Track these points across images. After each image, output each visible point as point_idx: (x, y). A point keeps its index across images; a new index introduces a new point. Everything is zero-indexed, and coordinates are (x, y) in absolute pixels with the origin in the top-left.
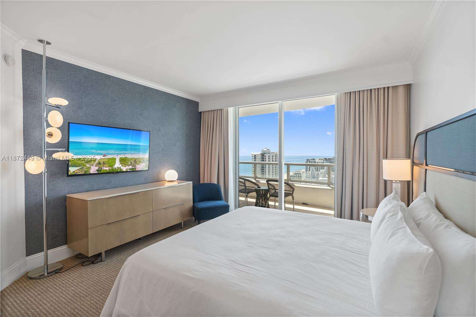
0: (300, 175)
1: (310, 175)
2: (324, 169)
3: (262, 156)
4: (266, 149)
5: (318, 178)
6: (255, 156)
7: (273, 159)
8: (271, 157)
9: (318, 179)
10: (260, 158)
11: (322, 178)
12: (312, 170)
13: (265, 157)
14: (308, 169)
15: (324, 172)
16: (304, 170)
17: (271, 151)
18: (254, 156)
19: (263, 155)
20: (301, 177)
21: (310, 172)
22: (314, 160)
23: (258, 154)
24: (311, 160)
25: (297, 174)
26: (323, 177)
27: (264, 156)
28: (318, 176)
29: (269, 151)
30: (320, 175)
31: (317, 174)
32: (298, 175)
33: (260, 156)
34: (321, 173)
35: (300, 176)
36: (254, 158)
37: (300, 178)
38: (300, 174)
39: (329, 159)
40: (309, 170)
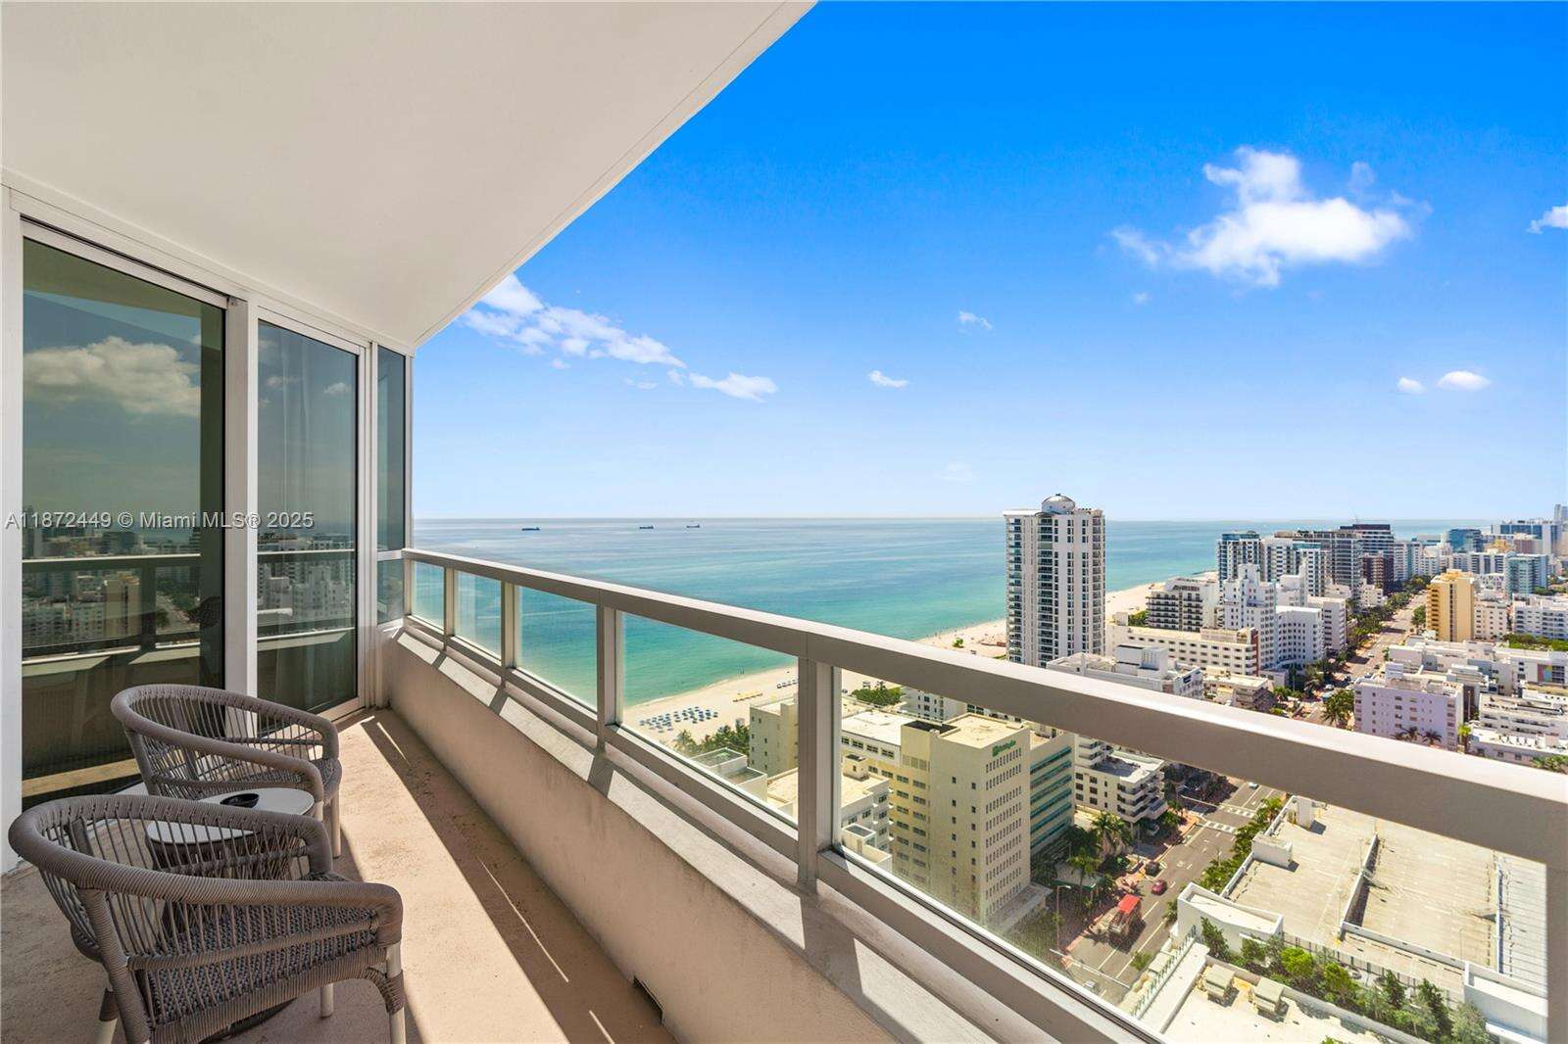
0: (1194, 594)
1: (1238, 594)
2: (1297, 573)
3: (1044, 521)
4: (1058, 498)
5: (1271, 605)
6: (1018, 521)
7: (1084, 533)
8: (1078, 528)
9: (1271, 611)
10: (1037, 528)
11: (1291, 609)
12: (1246, 577)
13: (1056, 525)
14: (1230, 572)
15: (1298, 586)
16: (1214, 575)
17: (1079, 506)
18: (1013, 521)
19: (1046, 519)
20: (1198, 600)
21: (1238, 583)
22: (1256, 536)
23: (1026, 516)
24: (1242, 536)
25: (1184, 588)
26: (1292, 605)
27: (1050, 521)
28: (1271, 598)
29: (1068, 505)
30: (1280, 596)
31: (1267, 592)
32: (1185, 594)
33: (1036, 521)
34: (1285, 589)
35: (1194, 596)
36: (1012, 528)
37: (1194, 604)
38: (1193, 589)
39: (1319, 534)
40: (1235, 576)
